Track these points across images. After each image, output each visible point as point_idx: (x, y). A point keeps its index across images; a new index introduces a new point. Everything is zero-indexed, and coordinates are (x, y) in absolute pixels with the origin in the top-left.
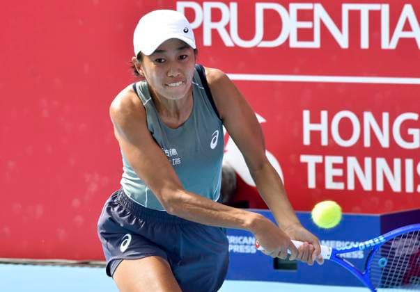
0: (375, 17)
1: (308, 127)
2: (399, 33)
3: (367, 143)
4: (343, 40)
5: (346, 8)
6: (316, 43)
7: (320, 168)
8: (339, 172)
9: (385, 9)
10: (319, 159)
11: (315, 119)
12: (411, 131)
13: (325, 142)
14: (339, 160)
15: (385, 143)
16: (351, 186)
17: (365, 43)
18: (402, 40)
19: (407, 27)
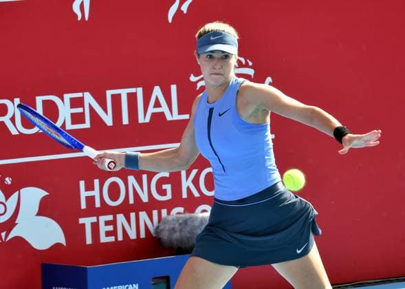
0: (132, 98)
1: (84, 194)
2: (152, 110)
3: (131, 201)
4: (108, 120)
5: (109, 93)
6: (87, 125)
7: (95, 227)
8: (110, 228)
9: (139, 91)
10: (94, 219)
11: (90, 187)
12: (164, 187)
13: (98, 204)
14: (110, 218)
15: (145, 198)
16: (120, 238)
17: (125, 121)
18: (154, 115)
19: (157, 104)
